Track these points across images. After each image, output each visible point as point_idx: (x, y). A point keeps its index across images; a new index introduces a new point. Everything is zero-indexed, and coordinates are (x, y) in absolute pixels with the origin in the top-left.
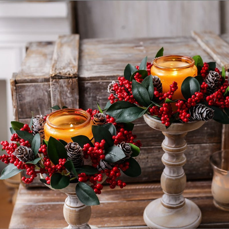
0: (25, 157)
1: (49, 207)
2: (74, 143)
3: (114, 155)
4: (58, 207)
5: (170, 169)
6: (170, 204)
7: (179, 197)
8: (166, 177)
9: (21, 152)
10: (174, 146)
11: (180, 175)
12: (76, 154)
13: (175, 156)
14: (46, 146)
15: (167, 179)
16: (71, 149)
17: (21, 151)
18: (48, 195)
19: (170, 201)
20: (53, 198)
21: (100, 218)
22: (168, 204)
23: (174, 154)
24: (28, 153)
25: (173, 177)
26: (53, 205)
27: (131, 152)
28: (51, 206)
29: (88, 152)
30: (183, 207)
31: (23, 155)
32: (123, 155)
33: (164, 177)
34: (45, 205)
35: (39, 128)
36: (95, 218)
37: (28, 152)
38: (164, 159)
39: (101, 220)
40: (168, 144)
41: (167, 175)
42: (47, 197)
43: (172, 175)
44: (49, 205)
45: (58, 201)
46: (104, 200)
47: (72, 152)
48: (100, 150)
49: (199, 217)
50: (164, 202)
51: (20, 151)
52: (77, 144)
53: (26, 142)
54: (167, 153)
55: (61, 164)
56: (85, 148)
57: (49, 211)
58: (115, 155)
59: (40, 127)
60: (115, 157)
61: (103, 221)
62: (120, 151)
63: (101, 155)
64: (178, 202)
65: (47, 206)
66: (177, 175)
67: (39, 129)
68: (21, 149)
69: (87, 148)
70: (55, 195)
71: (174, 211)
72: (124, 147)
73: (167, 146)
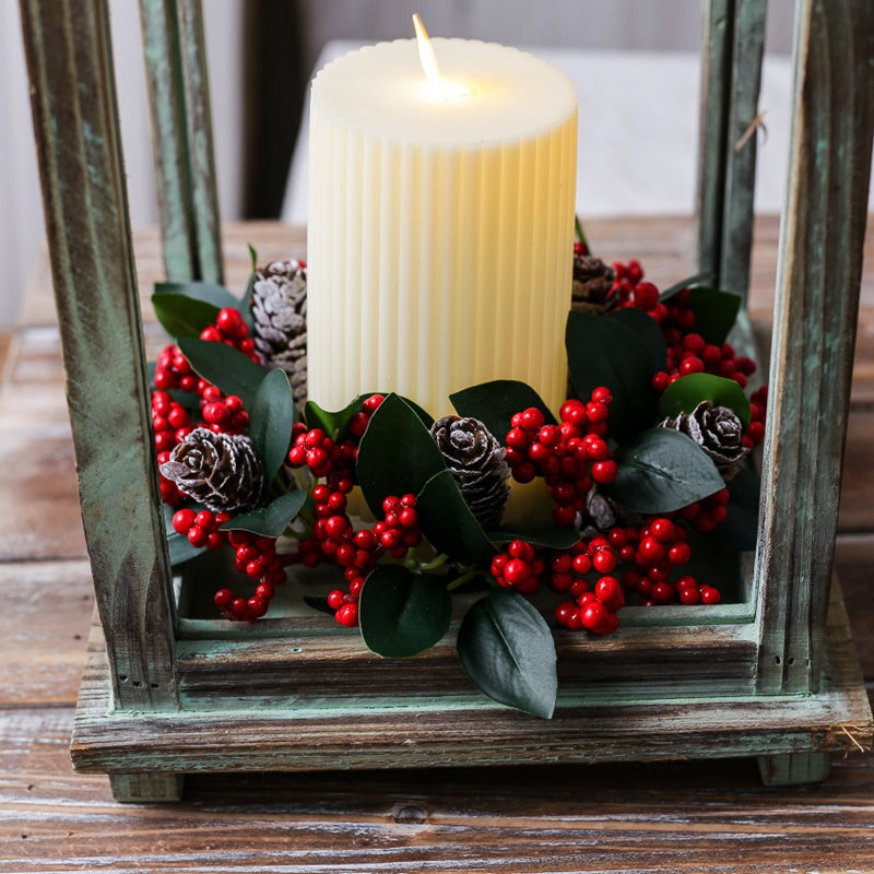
0: (215, 492)
2: (461, 422)
3: (663, 474)
9: (197, 464)
12: (476, 477)
14: (323, 433)
16: (450, 450)
17: (198, 457)
24: (234, 468)
27: (745, 449)
29: (535, 448)
31: (208, 480)
32: (713, 479)
35: (288, 326)
37: (233, 461)
47: (458, 467)
48: (594, 441)
51: (192, 460)
52: (480, 423)
53: (230, 402)
55: (397, 524)
56: (521, 427)
58: (670, 478)
59: (296, 321)
60: (669, 485)
62: (698, 459)
63: (600, 462)
67: (287, 330)
68: (199, 445)
69: (529, 432)
72: (711, 425)
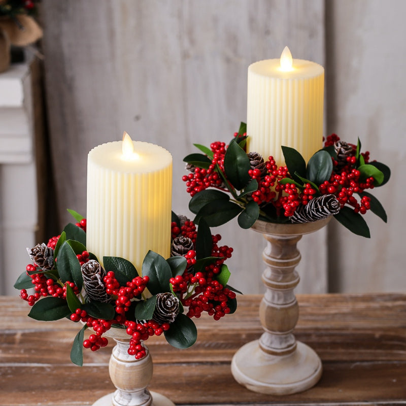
1: (9, 371)
4: (23, 371)
5: (273, 292)
6: (271, 348)
7: (286, 338)
8: (267, 304)
10: (279, 257)
11: (288, 302)
13: (281, 272)
15: (269, 307)
18: (11, 352)
19: (271, 343)
20: (18, 356)
21: (89, 391)
22: (269, 347)
23: (279, 270)
25: (278, 304)
26: (17, 368)
28: (14, 369)
30: (293, 353)
33: (264, 304)
34: (4, 367)
36: (82, 390)
38: (265, 275)
39: (91, 393)
40: (271, 254)
41: (269, 302)
42: (9, 354)
43: (276, 301)
44: (11, 368)
45: (25, 362)
46: (100, 362)
49: (316, 371)
50: (263, 344)
54: (270, 267)
57: (9, 376)
61: (94, 396)
64: (284, 345)
65: (7, 369)
66: (284, 303)
70: (22, 351)
71: (278, 359)
73: (269, 256)
